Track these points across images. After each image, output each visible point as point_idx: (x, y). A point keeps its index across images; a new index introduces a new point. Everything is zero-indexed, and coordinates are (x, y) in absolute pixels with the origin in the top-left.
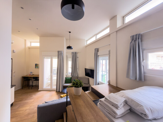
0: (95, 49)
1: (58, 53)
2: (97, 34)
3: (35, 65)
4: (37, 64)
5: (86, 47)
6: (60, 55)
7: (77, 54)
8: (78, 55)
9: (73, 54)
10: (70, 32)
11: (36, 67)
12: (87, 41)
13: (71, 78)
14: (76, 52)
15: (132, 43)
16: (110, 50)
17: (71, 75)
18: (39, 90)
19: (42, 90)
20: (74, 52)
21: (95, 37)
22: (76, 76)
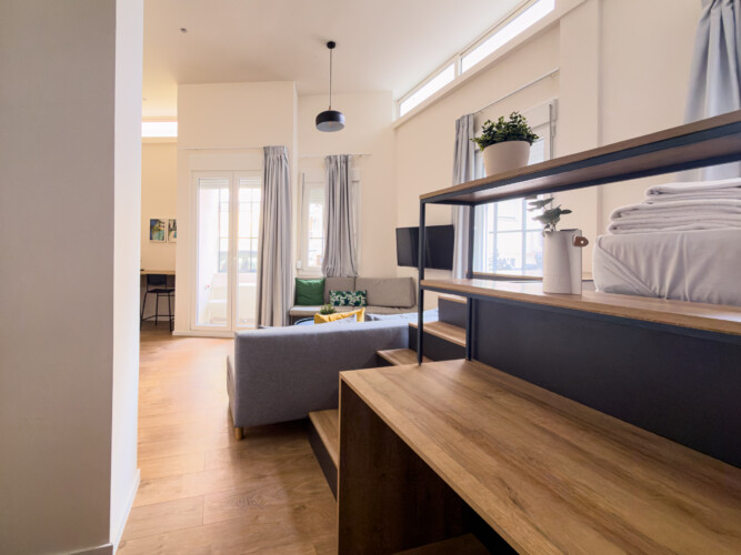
0: (458, 122)
1: (266, 155)
2: (463, 53)
3: (152, 227)
4: (156, 221)
5: (396, 129)
6: (272, 166)
7: (353, 164)
8: (356, 172)
9: (333, 164)
10: (331, 45)
11: (156, 235)
12: (400, 101)
13: (324, 282)
14: (346, 157)
15: (714, 18)
16: (556, 101)
17: (323, 269)
18: (174, 333)
19: (188, 333)
20: (336, 157)
21: (451, 68)
22: (348, 271)
